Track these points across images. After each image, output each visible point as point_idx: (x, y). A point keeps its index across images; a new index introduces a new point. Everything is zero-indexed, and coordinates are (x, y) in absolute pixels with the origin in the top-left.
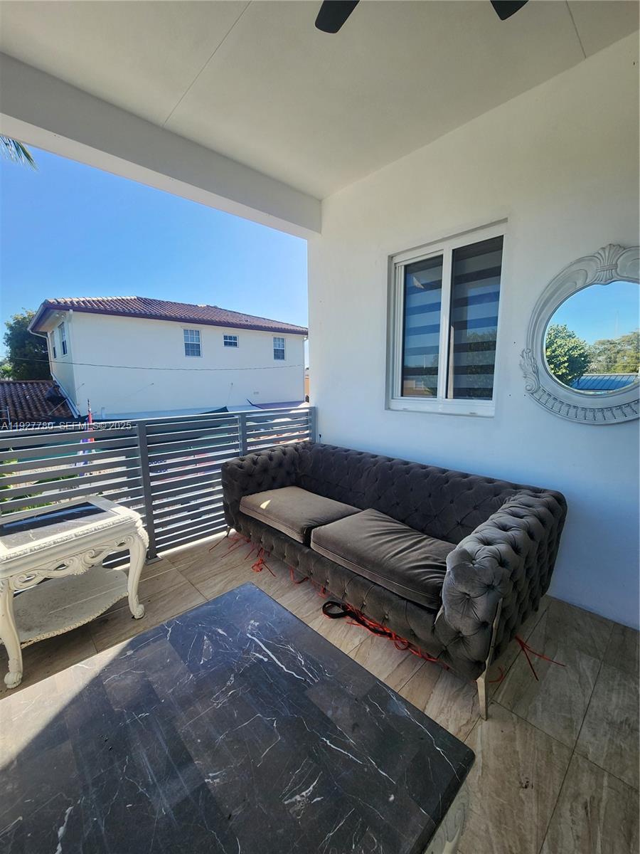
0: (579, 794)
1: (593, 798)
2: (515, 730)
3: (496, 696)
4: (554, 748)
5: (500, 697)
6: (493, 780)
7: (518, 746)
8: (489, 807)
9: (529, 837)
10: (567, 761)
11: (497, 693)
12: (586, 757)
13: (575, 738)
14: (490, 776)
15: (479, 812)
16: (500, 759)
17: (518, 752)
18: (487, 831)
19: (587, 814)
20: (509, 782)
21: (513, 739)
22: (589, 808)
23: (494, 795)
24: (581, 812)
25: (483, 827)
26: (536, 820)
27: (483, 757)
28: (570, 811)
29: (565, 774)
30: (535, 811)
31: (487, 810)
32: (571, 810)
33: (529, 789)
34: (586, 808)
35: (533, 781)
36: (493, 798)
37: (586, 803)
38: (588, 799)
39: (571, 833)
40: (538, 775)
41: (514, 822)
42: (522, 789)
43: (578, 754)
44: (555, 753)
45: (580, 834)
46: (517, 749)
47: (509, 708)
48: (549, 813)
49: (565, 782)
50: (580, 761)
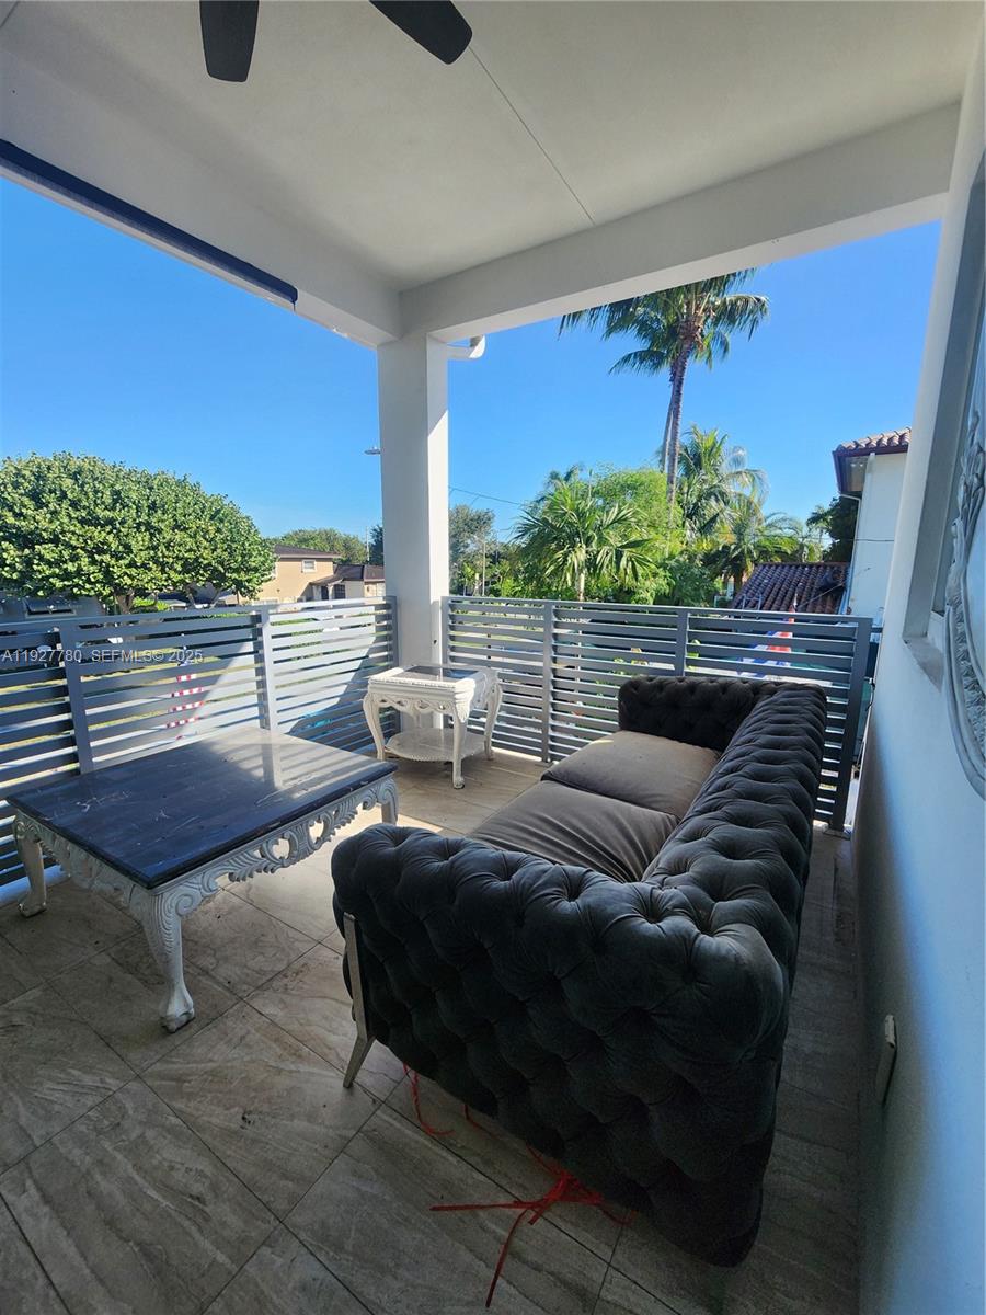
0: (216, 1196)
1: (207, 1219)
2: (326, 1127)
3: (390, 1111)
4: (290, 1184)
5: (386, 1118)
6: (262, 1077)
7: (300, 1125)
8: (232, 1067)
9: (192, 1104)
10: (265, 1198)
11: (396, 1115)
12: (268, 1241)
13: (303, 1236)
14: (266, 1075)
15: (230, 1056)
16: (285, 1093)
17: (292, 1120)
18: (211, 1060)
19: (191, 1196)
20: (255, 1097)
21: (311, 1117)
22: (197, 1203)
23: (243, 1075)
24: (197, 1188)
25: (216, 1058)
26: (205, 1118)
27: (291, 1071)
28: (202, 1171)
29: (248, 1187)
30: (214, 1120)
31: (229, 1064)
32: (201, 1173)
33: (241, 1122)
34: (198, 1198)
35: (250, 1131)
36: (241, 1073)
37: (204, 1204)
38: (207, 1209)
39: (179, 1160)
40: (254, 1141)
41: (210, 1092)
42: (242, 1111)
43: (275, 1228)
44: (283, 1183)
45: (173, 1173)
46: (295, 1121)
47: (364, 1128)
48: (206, 1137)
49: (236, 1180)
50: (263, 1226)
